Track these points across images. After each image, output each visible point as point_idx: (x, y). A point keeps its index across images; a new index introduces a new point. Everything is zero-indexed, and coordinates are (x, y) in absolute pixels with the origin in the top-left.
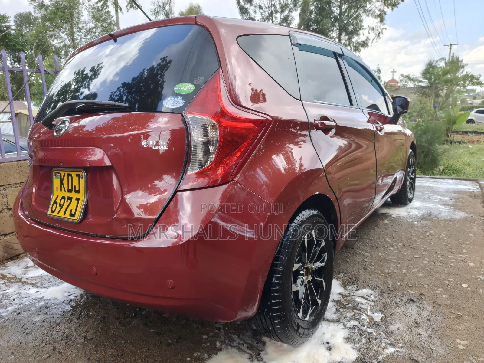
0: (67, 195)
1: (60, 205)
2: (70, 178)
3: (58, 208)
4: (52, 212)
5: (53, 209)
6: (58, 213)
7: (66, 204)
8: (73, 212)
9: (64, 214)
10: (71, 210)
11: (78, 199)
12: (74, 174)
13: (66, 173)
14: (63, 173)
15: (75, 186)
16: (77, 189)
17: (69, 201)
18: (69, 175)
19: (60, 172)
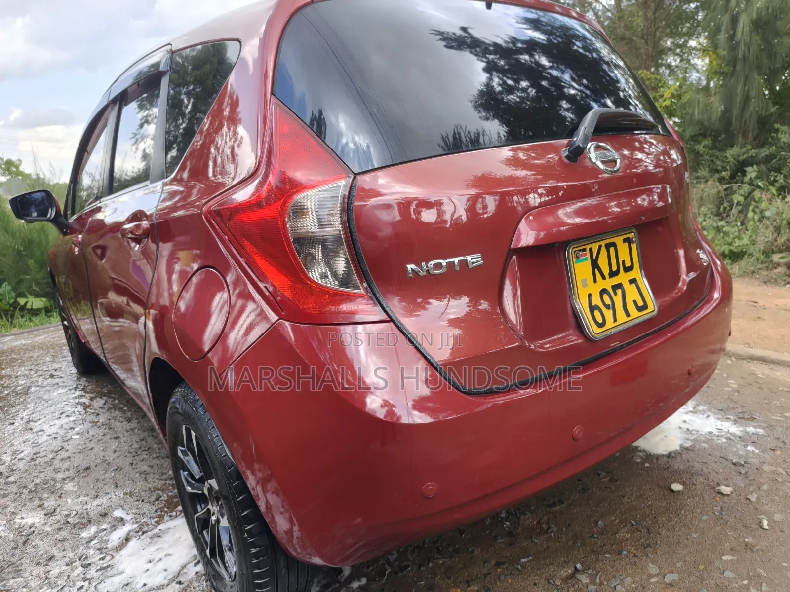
0: (608, 284)
1: (608, 307)
2: (612, 250)
3: (608, 314)
4: (603, 324)
5: (600, 320)
6: (615, 320)
7: (618, 300)
8: (640, 303)
9: (628, 315)
10: (635, 302)
11: (633, 281)
12: (619, 240)
13: (603, 243)
14: (595, 247)
15: (623, 262)
16: (628, 264)
17: (619, 291)
18: (608, 246)
19: (588, 247)
